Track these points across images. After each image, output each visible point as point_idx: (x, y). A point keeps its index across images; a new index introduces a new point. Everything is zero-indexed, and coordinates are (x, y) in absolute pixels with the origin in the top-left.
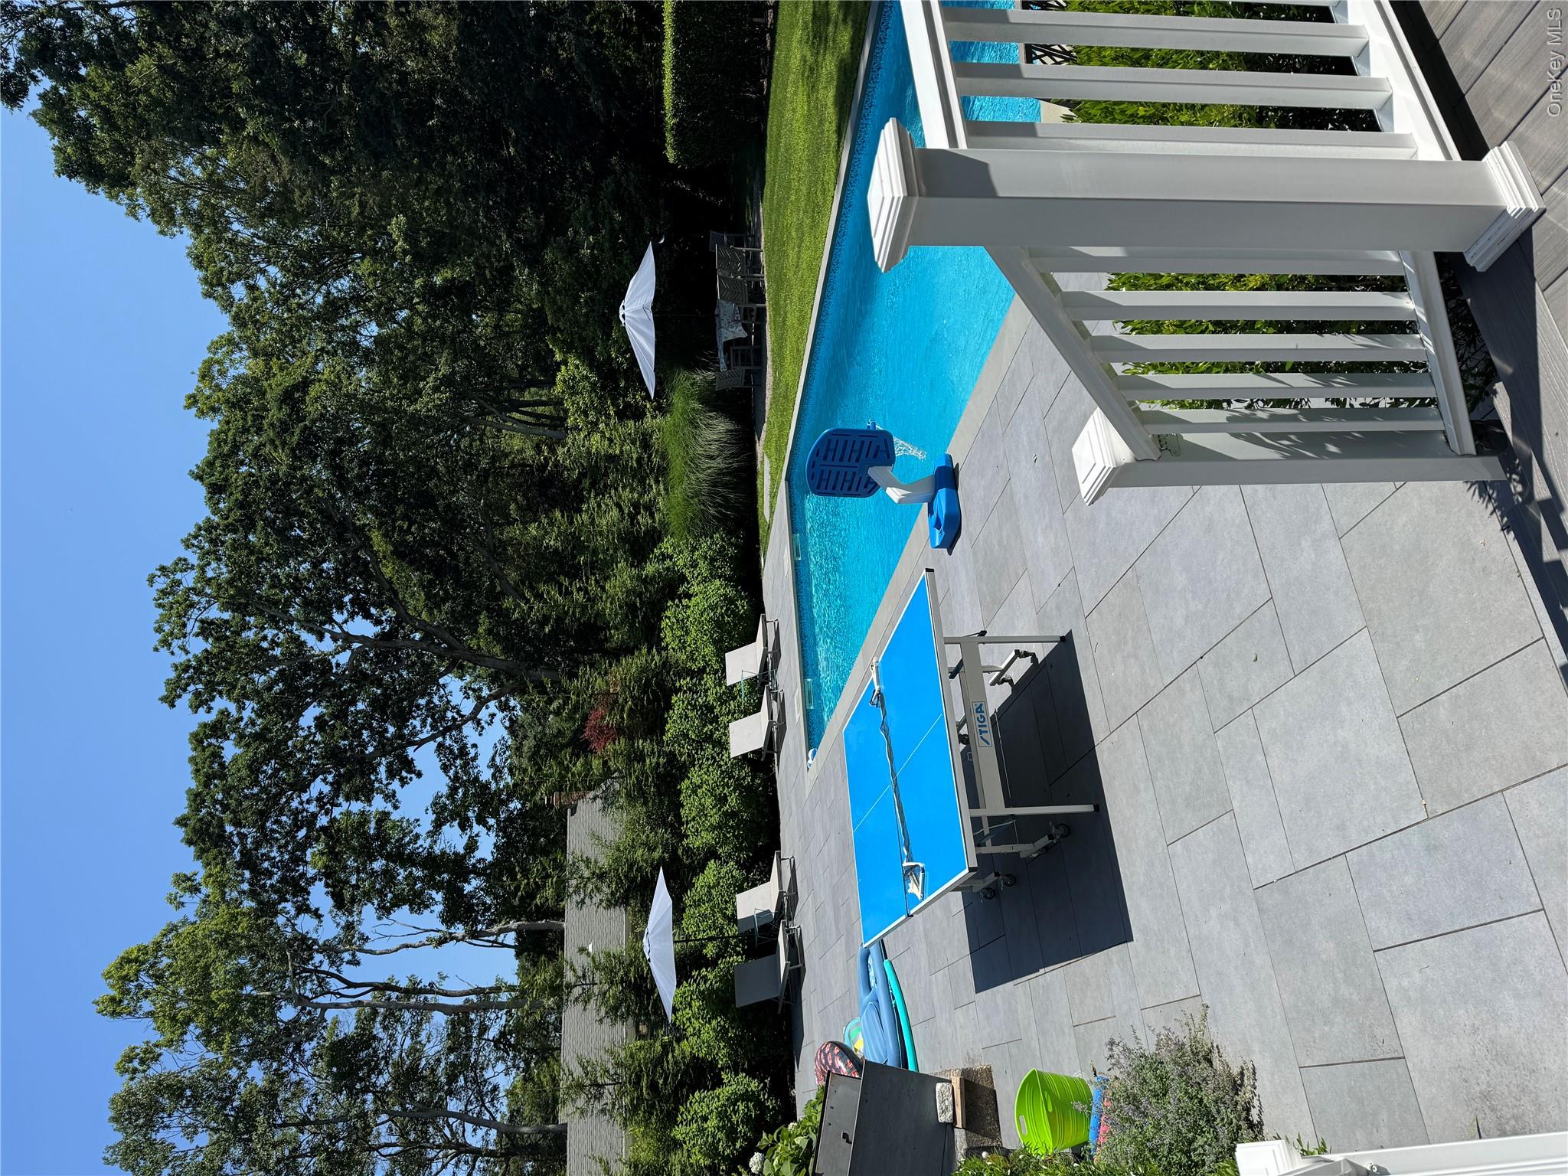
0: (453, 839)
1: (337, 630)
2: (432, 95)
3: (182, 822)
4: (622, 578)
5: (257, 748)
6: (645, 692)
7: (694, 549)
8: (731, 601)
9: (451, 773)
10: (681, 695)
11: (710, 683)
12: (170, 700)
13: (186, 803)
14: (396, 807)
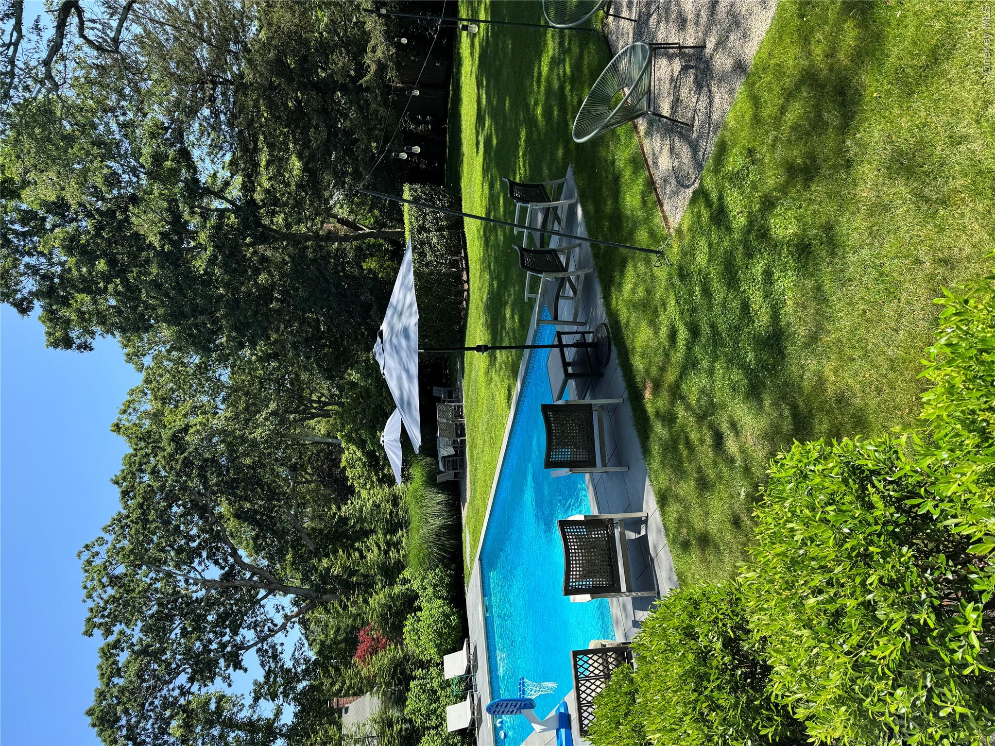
0: (266, 709)
1: (199, 577)
2: (272, 290)
3: (90, 713)
4: (379, 599)
5: (142, 660)
6: (393, 678)
7: (424, 578)
8: (447, 616)
9: (267, 668)
10: (416, 682)
11: (434, 675)
12: (88, 634)
13: (94, 698)
14: (230, 685)
